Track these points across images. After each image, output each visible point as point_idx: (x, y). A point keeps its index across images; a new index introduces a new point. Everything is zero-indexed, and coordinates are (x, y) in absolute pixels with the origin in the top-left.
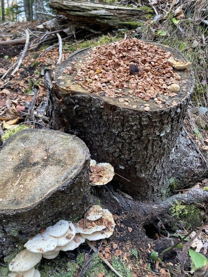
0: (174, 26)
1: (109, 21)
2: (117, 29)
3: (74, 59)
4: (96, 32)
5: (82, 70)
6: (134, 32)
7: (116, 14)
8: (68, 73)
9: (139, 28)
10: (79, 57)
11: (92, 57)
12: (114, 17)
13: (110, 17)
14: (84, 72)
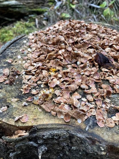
0: (73, 10)
1: (20, 9)
2: (27, 16)
3: (8, 55)
4: (10, 20)
5: (28, 73)
6: (42, 16)
7: (25, 4)
8: (7, 82)
9: (46, 13)
10: (14, 51)
11: (34, 49)
12: (24, 6)
13: (21, 6)
14: (33, 75)
